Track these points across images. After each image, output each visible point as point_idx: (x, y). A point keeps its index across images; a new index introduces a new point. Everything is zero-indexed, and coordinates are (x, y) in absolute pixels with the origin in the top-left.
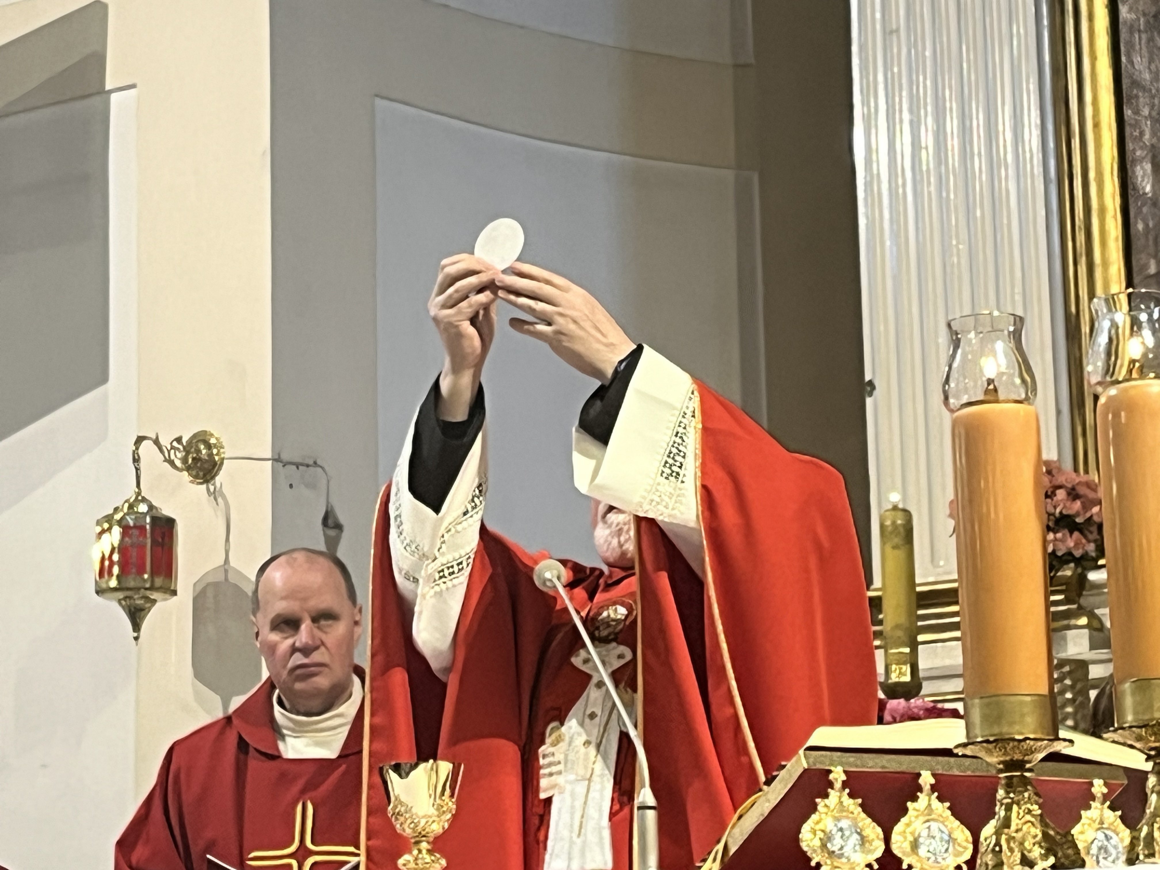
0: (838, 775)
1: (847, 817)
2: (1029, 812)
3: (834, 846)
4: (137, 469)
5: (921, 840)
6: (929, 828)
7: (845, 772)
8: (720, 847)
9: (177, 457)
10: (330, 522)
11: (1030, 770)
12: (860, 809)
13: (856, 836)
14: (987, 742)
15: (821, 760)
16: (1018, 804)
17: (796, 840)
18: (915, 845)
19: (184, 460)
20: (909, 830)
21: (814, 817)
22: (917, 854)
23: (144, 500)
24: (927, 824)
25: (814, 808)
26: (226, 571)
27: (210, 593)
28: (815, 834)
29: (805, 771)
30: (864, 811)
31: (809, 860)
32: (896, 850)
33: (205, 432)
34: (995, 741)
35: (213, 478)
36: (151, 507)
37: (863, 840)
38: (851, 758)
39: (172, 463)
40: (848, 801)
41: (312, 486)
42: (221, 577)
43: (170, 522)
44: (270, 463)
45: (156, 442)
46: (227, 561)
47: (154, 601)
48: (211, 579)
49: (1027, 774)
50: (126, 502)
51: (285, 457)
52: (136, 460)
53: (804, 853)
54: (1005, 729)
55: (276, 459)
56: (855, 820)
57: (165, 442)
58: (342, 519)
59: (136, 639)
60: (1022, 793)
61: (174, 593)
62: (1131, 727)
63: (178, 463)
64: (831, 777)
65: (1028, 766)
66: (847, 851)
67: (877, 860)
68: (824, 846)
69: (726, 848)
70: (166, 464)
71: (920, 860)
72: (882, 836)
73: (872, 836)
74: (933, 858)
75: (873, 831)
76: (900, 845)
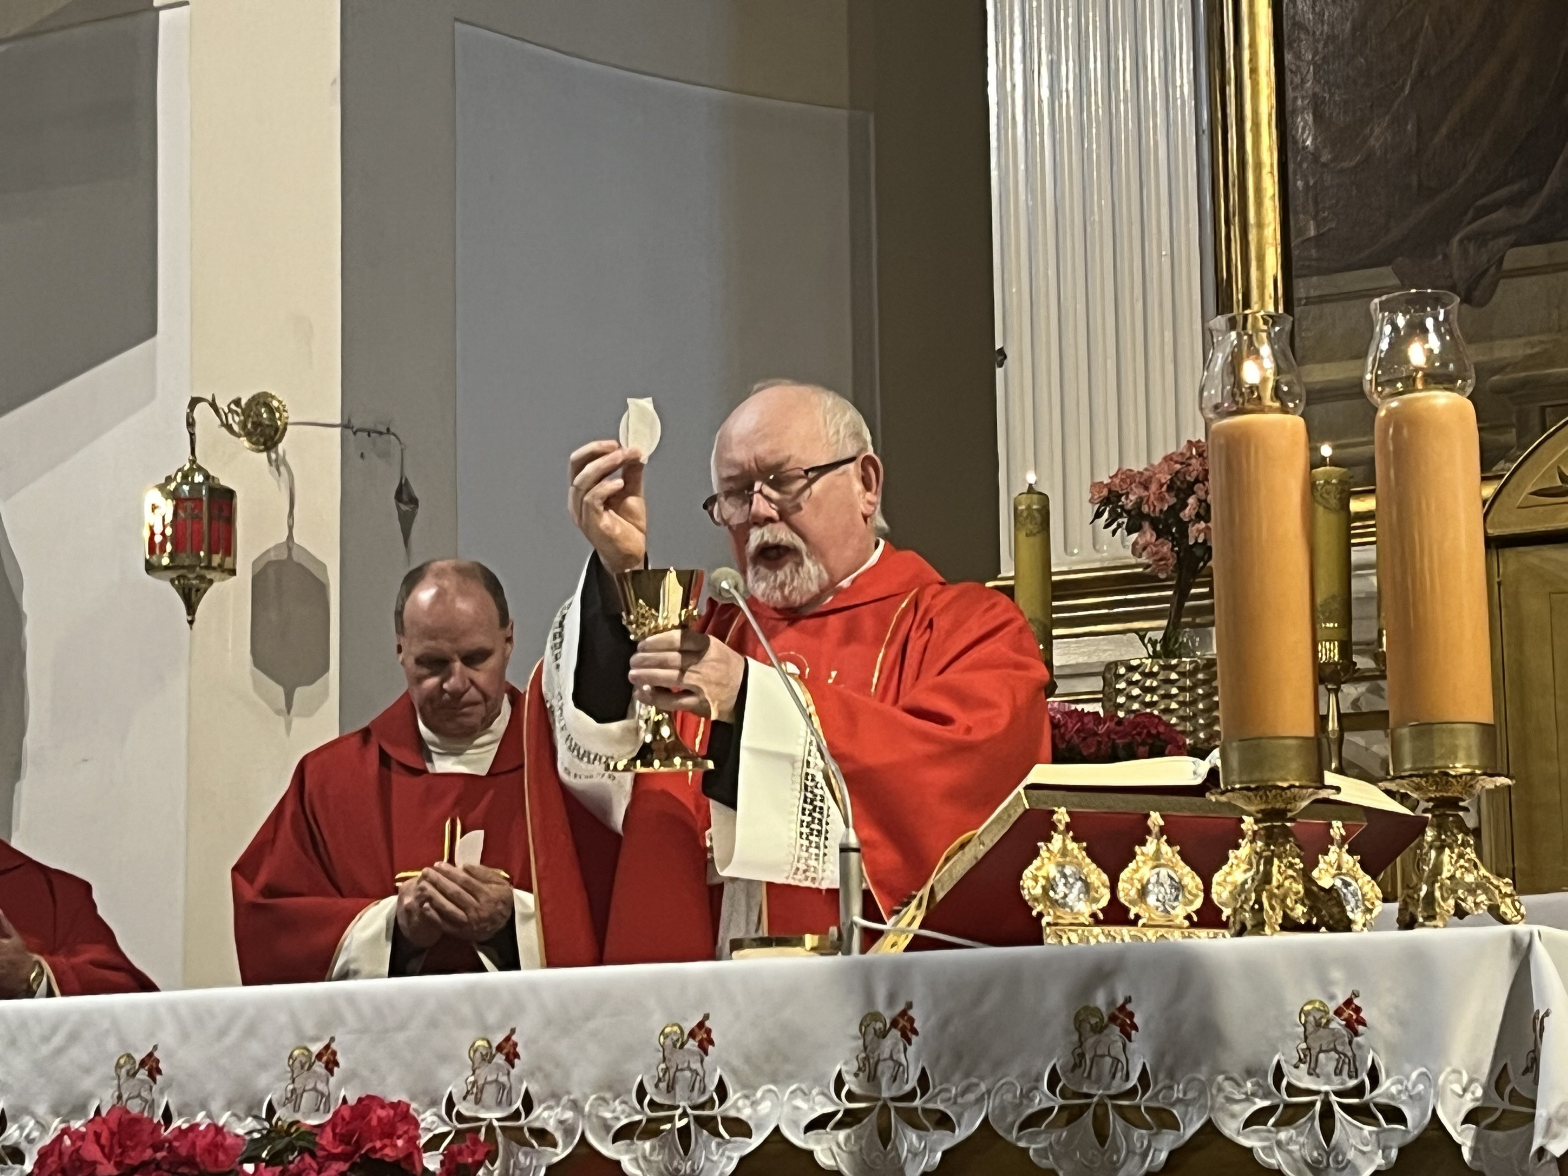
0: (1062, 816)
1: (1071, 863)
2: (1291, 866)
3: (1058, 894)
4: (192, 435)
5: (1150, 887)
6: (1158, 874)
7: (1069, 813)
8: (925, 891)
9: (235, 421)
10: (405, 497)
11: (1292, 820)
12: (1084, 853)
13: (1079, 884)
14: (1248, 789)
15: (1043, 799)
16: (1280, 859)
17: (1018, 888)
18: (1143, 893)
19: (243, 424)
20: (1137, 876)
21: (1036, 863)
22: (1146, 904)
23: (200, 469)
24: (1157, 870)
25: (1036, 853)
26: (290, 550)
27: (271, 572)
28: (1036, 881)
29: (1026, 811)
30: (1089, 855)
31: (1031, 909)
32: (1122, 898)
33: (265, 394)
34: (1257, 789)
35: (275, 444)
36: (207, 477)
37: (1087, 887)
38: (1075, 797)
39: (229, 428)
40: (1072, 846)
41: (385, 455)
42: (285, 556)
43: (230, 494)
44: (338, 430)
45: (213, 405)
46: (290, 537)
47: (211, 582)
48: (272, 556)
49: (1289, 824)
50: (179, 470)
51: (357, 423)
52: (191, 424)
53: (1025, 903)
54: (1267, 775)
55: (346, 426)
56: (1079, 865)
57: (222, 405)
58: (417, 493)
59: (191, 622)
60: (1283, 845)
61: (233, 572)
62: (1411, 776)
63: (236, 428)
64: (1055, 817)
65: (1289, 815)
66: (1070, 900)
67: (1103, 910)
68: (1046, 894)
69: (932, 891)
70: (224, 431)
72: (1108, 883)
73: (1097, 883)
74: (1161, 908)
75: (1098, 877)
76: (1126, 891)
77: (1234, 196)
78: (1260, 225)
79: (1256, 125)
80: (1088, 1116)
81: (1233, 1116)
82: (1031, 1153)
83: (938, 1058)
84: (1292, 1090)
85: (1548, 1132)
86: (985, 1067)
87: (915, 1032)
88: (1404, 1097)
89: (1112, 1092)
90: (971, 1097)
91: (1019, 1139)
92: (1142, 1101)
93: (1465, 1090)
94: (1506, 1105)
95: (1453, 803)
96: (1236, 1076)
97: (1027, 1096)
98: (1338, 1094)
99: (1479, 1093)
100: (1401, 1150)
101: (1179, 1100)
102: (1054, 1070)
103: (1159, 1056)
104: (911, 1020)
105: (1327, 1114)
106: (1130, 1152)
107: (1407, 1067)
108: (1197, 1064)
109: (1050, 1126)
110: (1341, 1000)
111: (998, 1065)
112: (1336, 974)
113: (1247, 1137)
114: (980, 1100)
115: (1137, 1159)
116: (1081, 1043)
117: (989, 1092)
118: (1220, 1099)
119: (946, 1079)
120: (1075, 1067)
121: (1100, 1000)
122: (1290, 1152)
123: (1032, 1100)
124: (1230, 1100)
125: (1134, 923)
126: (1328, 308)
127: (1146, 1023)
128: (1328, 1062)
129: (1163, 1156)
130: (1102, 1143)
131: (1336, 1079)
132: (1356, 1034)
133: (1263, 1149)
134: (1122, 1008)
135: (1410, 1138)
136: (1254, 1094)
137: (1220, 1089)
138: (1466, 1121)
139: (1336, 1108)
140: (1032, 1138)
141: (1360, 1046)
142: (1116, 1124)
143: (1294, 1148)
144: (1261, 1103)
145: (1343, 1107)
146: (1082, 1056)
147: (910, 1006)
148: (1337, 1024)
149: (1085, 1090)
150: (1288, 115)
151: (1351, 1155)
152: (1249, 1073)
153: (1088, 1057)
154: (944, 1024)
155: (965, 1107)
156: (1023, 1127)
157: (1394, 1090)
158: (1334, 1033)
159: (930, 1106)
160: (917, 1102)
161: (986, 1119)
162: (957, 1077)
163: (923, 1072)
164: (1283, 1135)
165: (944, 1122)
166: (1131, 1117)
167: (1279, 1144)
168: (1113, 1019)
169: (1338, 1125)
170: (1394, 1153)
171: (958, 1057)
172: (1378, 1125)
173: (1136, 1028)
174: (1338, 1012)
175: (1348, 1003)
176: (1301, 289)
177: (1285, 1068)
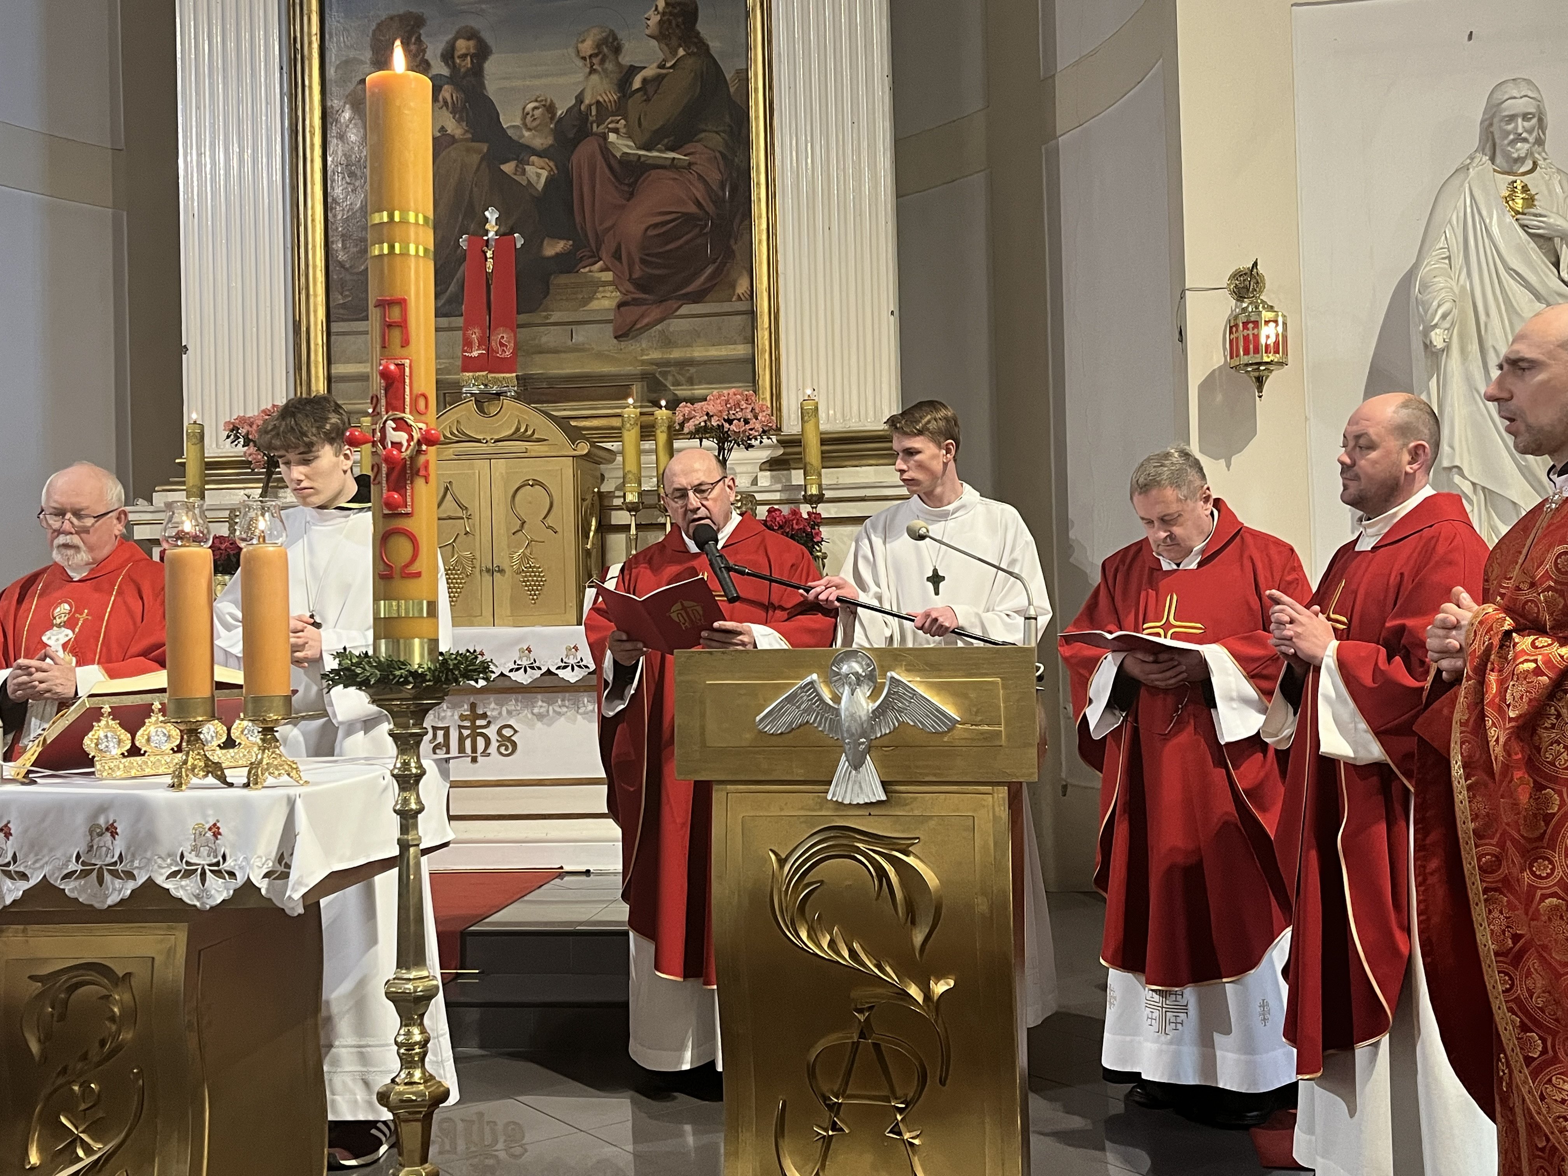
0: (107, 709)
1: (111, 730)
3: (101, 747)
5: (152, 737)
6: (157, 731)
7: (111, 707)
12: (118, 726)
13: (115, 740)
15: (96, 703)
17: (82, 744)
18: (148, 740)
20: (146, 733)
21: (92, 732)
22: (150, 746)
24: (156, 729)
25: (91, 728)
28: (92, 741)
29: (88, 707)
30: (121, 726)
31: (89, 754)
32: (137, 744)
38: (114, 698)
40: (111, 722)
53: (85, 752)
56: (115, 732)
64: (103, 710)
66: (110, 748)
67: (127, 751)
68: (97, 745)
71: (151, 748)
72: (130, 738)
73: (125, 738)
74: (158, 746)
75: (126, 736)
76: (140, 741)
77: (303, 280)
78: (315, 295)
79: (314, 246)
80: (95, 874)
81: (162, 874)
82: (66, 891)
83: (22, 847)
84: (188, 864)
85: (293, 889)
86: (45, 851)
87: (11, 834)
88: (237, 867)
89: (106, 863)
90: (37, 865)
91: (60, 884)
92: (119, 867)
93: (263, 865)
94: (282, 869)
95: (271, 730)
96: (163, 856)
97: (66, 865)
98: (209, 865)
99: (271, 864)
100: (235, 890)
101: (137, 867)
102: (78, 853)
103: (128, 848)
104: (10, 829)
105: (203, 873)
106: (114, 889)
107: (239, 854)
108: (146, 851)
109: (76, 878)
110: (211, 824)
111: (51, 850)
112: (210, 812)
113: (167, 883)
114: (42, 867)
115: (117, 893)
116: (92, 840)
117: (46, 863)
118: (156, 867)
119: (26, 856)
120: (89, 851)
121: (102, 821)
122: (186, 890)
123: (68, 866)
124: (160, 867)
125: (143, 755)
126: (348, 337)
127: (122, 832)
128: (204, 851)
129: (129, 892)
130: (101, 886)
131: (208, 859)
132: (217, 839)
133: (175, 889)
134: (112, 824)
135: (238, 886)
136: (171, 864)
137: (156, 863)
138: (264, 877)
139: (207, 871)
140: (67, 884)
141: (219, 845)
142: (107, 877)
143: (188, 888)
144: (174, 869)
145: (211, 871)
146: (92, 847)
147: (9, 822)
148: (209, 834)
149: (93, 862)
150: (330, 243)
151: (213, 892)
152: (169, 855)
153: (95, 847)
154: (26, 831)
155: (35, 869)
156: (63, 878)
157: (232, 864)
158: (208, 839)
159: (17, 869)
160: (11, 868)
161: (45, 876)
162: (32, 855)
163: (15, 854)
164: (183, 883)
165: (24, 876)
166: (115, 874)
167: (182, 886)
168: (107, 829)
169: (207, 879)
170: (231, 892)
171: (32, 846)
172: (225, 879)
173: (117, 834)
174: (210, 829)
175: (215, 825)
176: (335, 327)
177: (185, 854)
